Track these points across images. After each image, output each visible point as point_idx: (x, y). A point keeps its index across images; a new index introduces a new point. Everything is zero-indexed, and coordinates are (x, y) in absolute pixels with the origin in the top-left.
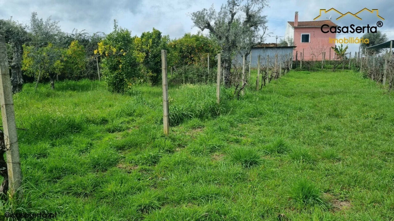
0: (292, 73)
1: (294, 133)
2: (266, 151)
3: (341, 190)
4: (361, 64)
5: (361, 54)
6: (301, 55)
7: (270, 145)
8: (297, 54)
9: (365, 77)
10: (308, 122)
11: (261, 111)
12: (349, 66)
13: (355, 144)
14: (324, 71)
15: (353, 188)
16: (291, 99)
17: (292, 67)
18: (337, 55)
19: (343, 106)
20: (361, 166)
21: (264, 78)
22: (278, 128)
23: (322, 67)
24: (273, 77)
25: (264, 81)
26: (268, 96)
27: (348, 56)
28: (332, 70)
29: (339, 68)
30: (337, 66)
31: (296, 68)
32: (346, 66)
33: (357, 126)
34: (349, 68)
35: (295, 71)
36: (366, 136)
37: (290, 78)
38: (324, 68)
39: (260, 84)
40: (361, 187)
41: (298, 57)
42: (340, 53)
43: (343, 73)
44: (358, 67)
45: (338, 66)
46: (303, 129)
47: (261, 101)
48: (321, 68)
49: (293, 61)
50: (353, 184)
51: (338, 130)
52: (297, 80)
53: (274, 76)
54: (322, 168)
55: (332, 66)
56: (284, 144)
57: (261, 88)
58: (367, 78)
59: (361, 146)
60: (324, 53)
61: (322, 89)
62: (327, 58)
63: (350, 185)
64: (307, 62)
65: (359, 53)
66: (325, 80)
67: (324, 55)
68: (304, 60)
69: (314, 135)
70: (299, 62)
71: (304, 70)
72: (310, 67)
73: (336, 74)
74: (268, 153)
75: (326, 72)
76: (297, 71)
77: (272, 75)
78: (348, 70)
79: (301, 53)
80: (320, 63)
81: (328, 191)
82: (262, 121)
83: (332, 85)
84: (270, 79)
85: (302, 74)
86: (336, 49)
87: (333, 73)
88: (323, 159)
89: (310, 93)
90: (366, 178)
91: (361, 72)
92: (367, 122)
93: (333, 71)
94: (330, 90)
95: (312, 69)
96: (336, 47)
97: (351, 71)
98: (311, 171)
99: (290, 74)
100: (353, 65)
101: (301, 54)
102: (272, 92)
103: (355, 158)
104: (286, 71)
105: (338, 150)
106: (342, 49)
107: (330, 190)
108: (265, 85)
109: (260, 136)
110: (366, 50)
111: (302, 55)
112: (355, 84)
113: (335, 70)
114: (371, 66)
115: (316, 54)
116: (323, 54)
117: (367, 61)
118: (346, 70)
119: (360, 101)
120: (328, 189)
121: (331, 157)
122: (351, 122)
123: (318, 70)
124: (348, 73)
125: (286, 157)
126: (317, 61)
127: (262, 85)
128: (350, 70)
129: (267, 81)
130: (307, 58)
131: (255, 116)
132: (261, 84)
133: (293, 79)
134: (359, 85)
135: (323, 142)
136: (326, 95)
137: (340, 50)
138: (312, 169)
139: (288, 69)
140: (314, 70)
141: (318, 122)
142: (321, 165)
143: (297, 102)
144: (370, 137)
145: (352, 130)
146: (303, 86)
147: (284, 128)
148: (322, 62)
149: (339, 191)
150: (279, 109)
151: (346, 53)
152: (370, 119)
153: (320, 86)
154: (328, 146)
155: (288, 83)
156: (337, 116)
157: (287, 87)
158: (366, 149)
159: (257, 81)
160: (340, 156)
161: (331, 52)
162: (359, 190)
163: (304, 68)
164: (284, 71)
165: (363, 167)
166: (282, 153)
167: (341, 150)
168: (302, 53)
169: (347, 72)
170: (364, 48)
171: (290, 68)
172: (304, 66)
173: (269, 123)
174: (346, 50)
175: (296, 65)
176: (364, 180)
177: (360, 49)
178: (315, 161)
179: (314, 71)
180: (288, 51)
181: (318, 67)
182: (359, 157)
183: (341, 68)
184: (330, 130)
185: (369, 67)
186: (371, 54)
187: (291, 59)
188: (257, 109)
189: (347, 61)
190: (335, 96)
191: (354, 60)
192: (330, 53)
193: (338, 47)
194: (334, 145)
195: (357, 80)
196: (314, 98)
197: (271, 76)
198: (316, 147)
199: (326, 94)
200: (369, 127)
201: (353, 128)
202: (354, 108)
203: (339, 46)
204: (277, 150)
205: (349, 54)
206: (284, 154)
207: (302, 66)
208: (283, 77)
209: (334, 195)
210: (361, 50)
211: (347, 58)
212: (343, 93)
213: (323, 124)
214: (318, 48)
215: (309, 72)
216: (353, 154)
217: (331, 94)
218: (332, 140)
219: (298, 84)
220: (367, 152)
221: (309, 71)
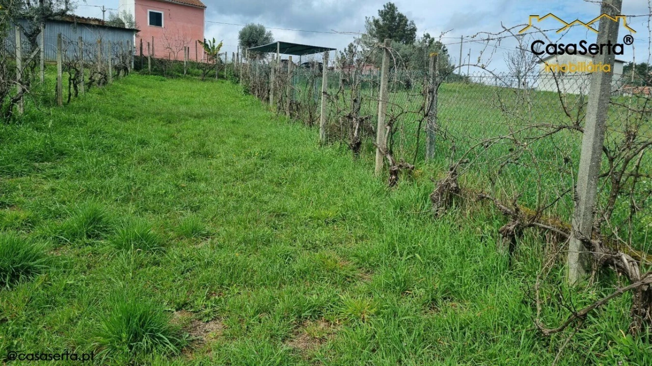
0: (134, 77)
1: (127, 191)
2: (61, 237)
3: (208, 298)
4: (241, 72)
5: (240, 57)
6: (149, 48)
7: (70, 221)
8: (141, 44)
9: (247, 92)
10: (157, 168)
11: (62, 149)
12: (225, 73)
13: (231, 204)
14: (188, 79)
15: (227, 289)
16: (129, 124)
17: (133, 68)
18: (208, 54)
19: (215, 138)
20: (240, 243)
21: (74, 82)
22: (95, 182)
23: (185, 72)
24: (94, 81)
25: (75, 87)
26: (81, 117)
27: (223, 57)
28: (200, 78)
29: (211, 76)
30: (207, 73)
31: (141, 69)
32: (221, 73)
33: (235, 171)
34: (225, 77)
35: (140, 74)
36: (248, 187)
37: (129, 86)
38: (188, 73)
39: (65, 92)
40: (241, 284)
41: (143, 51)
42: (212, 51)
43: (217, 84)
44: (236, 76)
45: (209, 72)
46: (146, 181)
47: (66, 127)
48: (183, 73)
49: (136, 57)
50: (226, 282)
51: (206, 180)
52: (142, 90)
53: (97, 79)
54: (175, 257)
55: (201, 71)
56: (101, 218)
57: (69, 101)
58: (250, 95)
59: (241, 206)
60: (187, 49)
61: (185, 109)
62: (192, 57)
63: (222, 284)
64: (160, 61)
65: (238, 55)
66: (189, 94)
67: (187, 52)
68: (155, 57)
69: (165, 193)
70: (146, 58)
71: (155, 75)
72: (165, 70)
73: (206, 85)
74: (66, 241)
75: (192, 81)
76: (144, 74)
77: (93, 78)
78: (224, 81)
79: (148, 43)
80: (181, 65)
81: (183, 305)
82: (62, 169)
83: (200, 103)
84: (90, 85)
85: (152, 80)
86: (206, 46)
87: (202, 83)
88: (180, 238)
89: (163, 113)
90: (248, 266)
91: (241, 84)
92: (249, 163)
93: (203, 80)
94: (197, 110)
95: (168, 74)
96: (205, 41)
97: (228, 82)
98: (154, 268)
99: (130, 79)
100: (231, 73)
101: (149, 45)
102: (90, 109)
103: (232, 229)
104: (122, 73)
105: (205, 218)
106: (214, 46)
107: (187, 304)
108: (76, 95)
109: (50, 202)
110: (247, 51)
111: (151, 47)
112: (233, 102)
113: (204, 78)
114: (254, 75)
115: (174, 49)
116: (185, 50)
117: (248, 69)
118: (221, 80)
119: (240, 130)
120: (185, 301)
121: (192, 232)
122: (227, 164)
123: (179, 76)
124: (224, 85)
125: (104, 245)
126: (176, 61)
127: (70, 95)
128: (227, 80)
129: (81, 88)
130: (160, 54)
131: (47, 160)
132: (67, 94)
133: (134, 89)
134: (239, 104)
135: (181, 204)
136: (189, 118)
137: (212, 48)
138: (157, 264)
139: (126, 69)
140: (171, 76)
141: (174, 167)
142: (174, 252)
143: (138, 129)
144: (255, 188)
145: (229, 178)
146: (153, 101)
147: (107, 182)
148: (185, 63)
149: (203, 301)
150: (102, 144)
151: (220, 52)
152: (254, 159)
153: (180, 102)
154: (189, 211)
155: (126, 94)
156: (206, 155)
157: (123, 102)
158: (249, 210)
159: (57, 86)
160: (208, 228)
161: (198, 49)
162: (236, 291)
163: (155, 70)
164: (119, 73)
165: (243, 245)
166: (98, 236)
167: (211, 217)
168: (151, 44)
169: (222, 82)
170: (244, 49)
171: (131, 66)
172: (155, 67)
173: (77, 172)
174: (221, 49)
175: (140, 64)
176: (245, 270)
177: (239, 49)
178: (163, 245)
179: (172, 78)
180: (125, 37)
181: (179, 72)
182: (239, 225)
183: (213, 76)
184: (194, 180)
185: (251, 78)
186: (253, 58)
187: (131, 52)
188: (53, 144)
189: (221, 66)
190: (204, 121)
191: (231, 65)
192: (196, 50)
193: (208, 43)
194: (199, 207)
195: (237, 97)
196: (170, 122)
197: (90, 79)
198: (168, 215)
199: (190, 116)
200: (252, 172)
201: (230, 174)
202: (232, 140)
203: (209, 41)
204: (87, 231)
205: (224, 56)
206: (101, 239)
207: (152, 67)
208: (115, 84)
209: (194, 312)
210: (240, 51)
211: (221, 62)
212: (217, 116)
213: (182, 171)
214: (177, 39)
215: (163, 78)
216: (229, 223)
217: (198, 117)
218: (196, 198)
219: (143, 97)
220: (250, 215)
221: (163, 76)
